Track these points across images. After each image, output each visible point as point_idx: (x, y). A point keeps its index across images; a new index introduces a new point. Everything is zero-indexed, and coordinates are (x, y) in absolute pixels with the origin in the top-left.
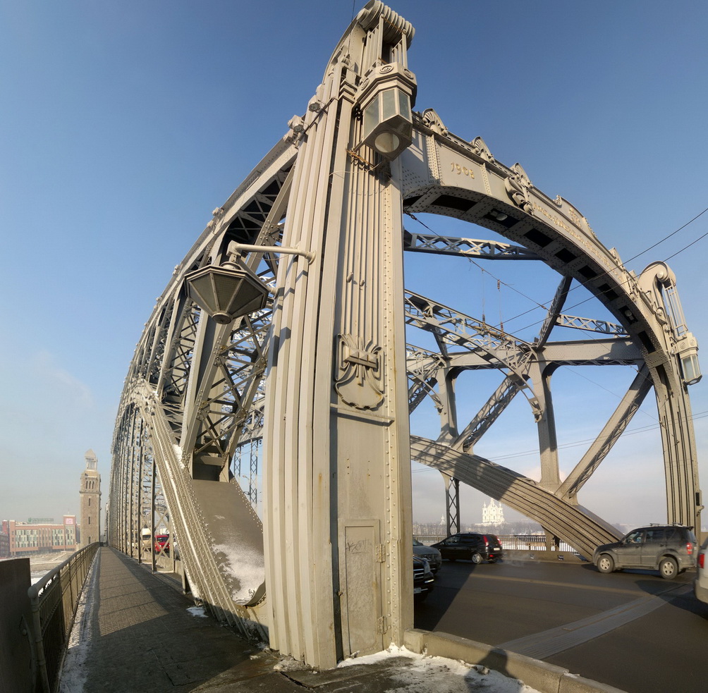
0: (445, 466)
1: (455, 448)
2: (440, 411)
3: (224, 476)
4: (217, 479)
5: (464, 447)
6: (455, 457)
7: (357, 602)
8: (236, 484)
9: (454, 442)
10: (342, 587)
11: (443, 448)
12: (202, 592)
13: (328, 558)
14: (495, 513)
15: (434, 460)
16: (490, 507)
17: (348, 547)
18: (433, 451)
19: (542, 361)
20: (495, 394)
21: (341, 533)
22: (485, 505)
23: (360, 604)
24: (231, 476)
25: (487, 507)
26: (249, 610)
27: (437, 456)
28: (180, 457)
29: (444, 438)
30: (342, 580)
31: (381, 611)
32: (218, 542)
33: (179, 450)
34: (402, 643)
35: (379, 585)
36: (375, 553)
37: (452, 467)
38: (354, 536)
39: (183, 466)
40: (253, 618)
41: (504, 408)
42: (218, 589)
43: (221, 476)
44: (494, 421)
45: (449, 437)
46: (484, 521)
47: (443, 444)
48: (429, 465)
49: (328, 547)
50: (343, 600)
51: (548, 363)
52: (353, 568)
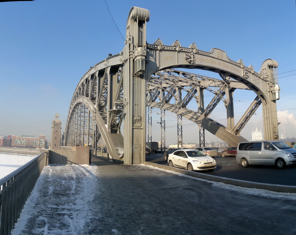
0: (199, 122)
1: (202, 116)
2: (197, 102)
3: (118, 132)
4: (116, 133)
5: (205, 116)
6: (202, 119)
7: (136, 156)
8: (121, 134)
9: (202, 114)
10: (134, 153)
11: (198, 116)
12: (112, 157)
13: (131, 149)
14: (258, 135)
15: (196, 120)
16: (256, 132)
17: (135, 148)
18: (195, 117)
19: (229, 87)
20: (214, 97)
21: (134, 145)
22: (253, 132)
23: (137, 156)
24: (120, 132)
25: (254, 132)
26: (122, 159)
27: (196, 119)
28: (107, 128)
29: (199, 112)
30: (134, 152)
31: (140, 158)
32: (117, 147)
33: (107, 126)
34: (143, 164)
35: (140, 154)
36: (140, 149)
37: (201, 123)
38: (136, 146)
39: (108, 130)
40: (122, 160)
41: (219, 102)
42: (116, 156)
43: (117, 132)
44: (215, 107)
45: (200, 112)
46: (253, 140)
47: (198, 114)
48: (194, 122)
49: (131, 147)
50: (134, 155)
51: (231, 88)
52: (136, 151)
